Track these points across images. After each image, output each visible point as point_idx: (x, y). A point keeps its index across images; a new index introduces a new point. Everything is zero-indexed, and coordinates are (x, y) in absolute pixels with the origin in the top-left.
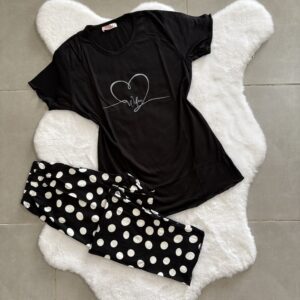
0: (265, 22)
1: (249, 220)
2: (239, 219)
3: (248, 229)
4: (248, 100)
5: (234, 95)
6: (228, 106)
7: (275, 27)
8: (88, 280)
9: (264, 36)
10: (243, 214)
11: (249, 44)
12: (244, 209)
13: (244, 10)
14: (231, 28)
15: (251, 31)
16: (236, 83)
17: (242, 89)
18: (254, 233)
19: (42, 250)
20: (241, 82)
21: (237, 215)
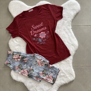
0: (78, 7)
2: (70, 66)
3: (73, 69)
4: (73, 31)
5: (68, 29)
6: (67, 33)
7: (81, 8)
8: (26, 85)
9: (78, 11)
10: (71, 65)
11: (73, 13)
12: (72, 63)
13: (71, 3)
14: (67, 9)
15: (74, 10)
16: (69, 25)
17: (71, 27)
18: (75, 70)
20: (71, 25)
21: (69, 65)
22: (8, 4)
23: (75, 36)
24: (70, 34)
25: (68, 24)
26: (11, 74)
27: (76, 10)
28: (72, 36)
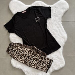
0: (67, 6)
1: (63, 55)
3: (63, 58)
4: (63, 25)
9: (67, 9)
10: (62, 54)
11: (63, 11)
12: (62, 53)
13: (62, 3)
14: (58, 7)
15: (63, 8)
17: (61, 23)
19: (12, 64)
20: (61, 21)
21: (60, 54)
22: (9, 4)
23: (65, 30)
24: (60, 28)
25: (58, 20)
26: (11, 62)
27: (65, 8)
28: (62, 30)
